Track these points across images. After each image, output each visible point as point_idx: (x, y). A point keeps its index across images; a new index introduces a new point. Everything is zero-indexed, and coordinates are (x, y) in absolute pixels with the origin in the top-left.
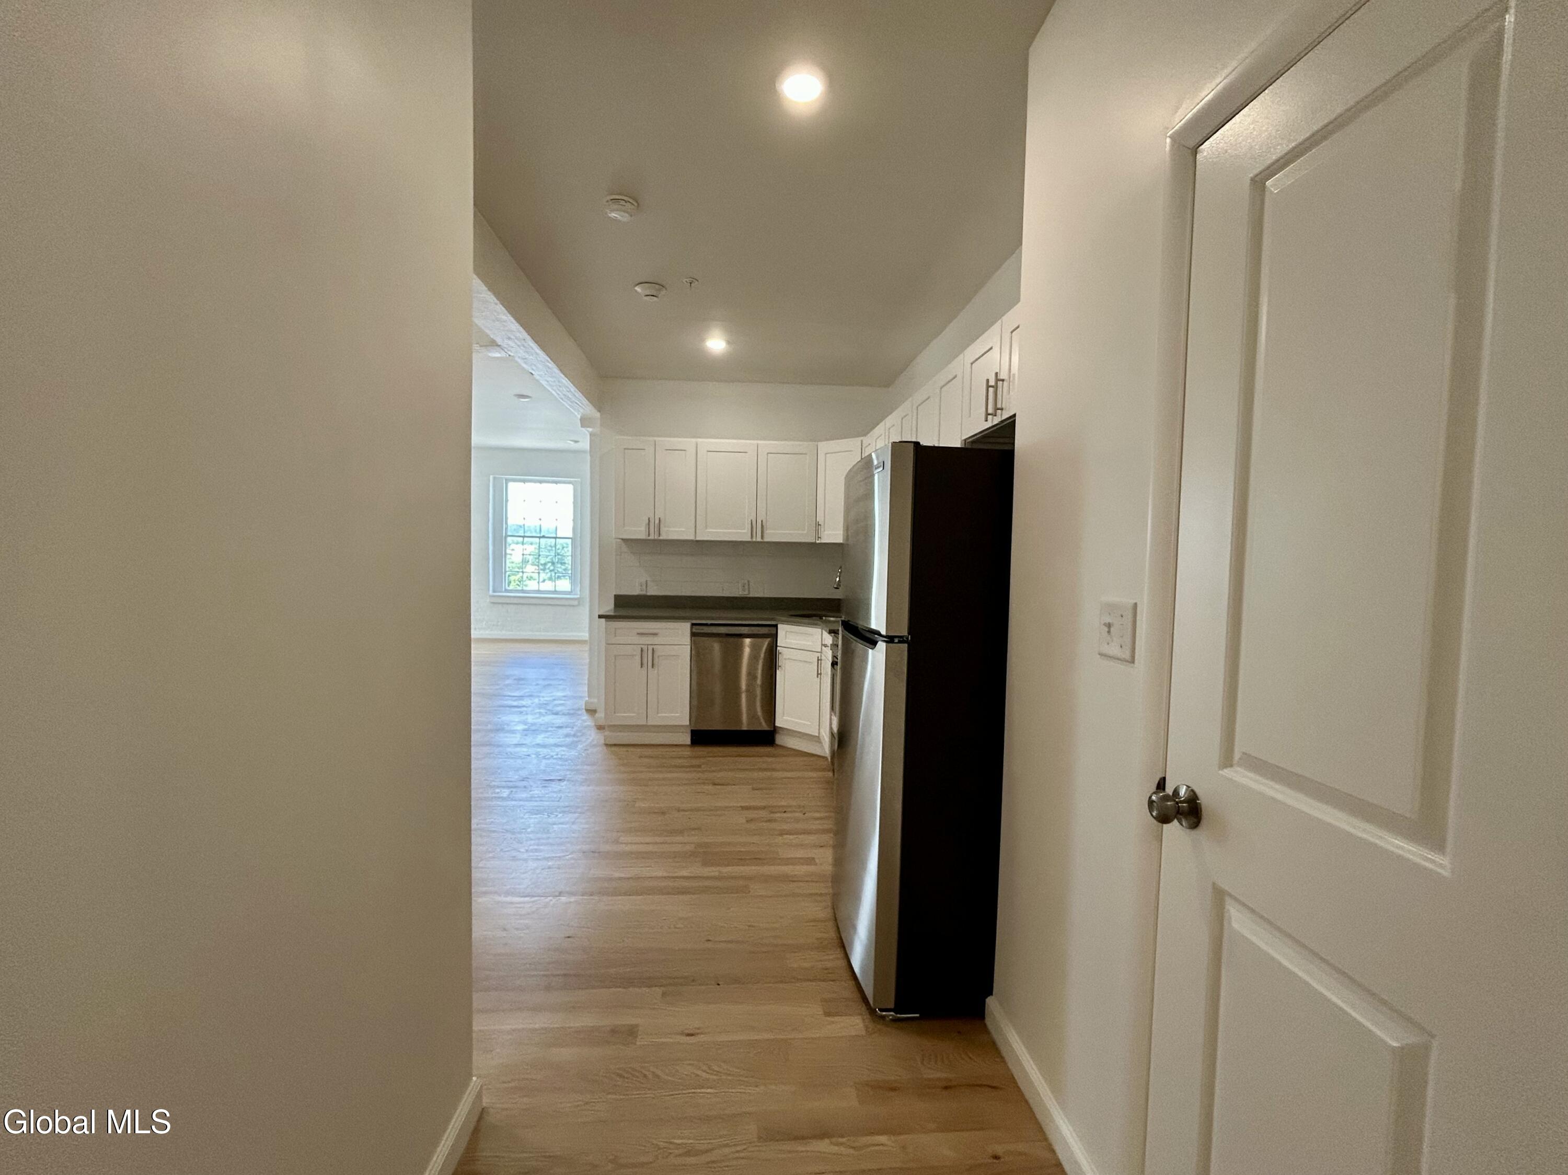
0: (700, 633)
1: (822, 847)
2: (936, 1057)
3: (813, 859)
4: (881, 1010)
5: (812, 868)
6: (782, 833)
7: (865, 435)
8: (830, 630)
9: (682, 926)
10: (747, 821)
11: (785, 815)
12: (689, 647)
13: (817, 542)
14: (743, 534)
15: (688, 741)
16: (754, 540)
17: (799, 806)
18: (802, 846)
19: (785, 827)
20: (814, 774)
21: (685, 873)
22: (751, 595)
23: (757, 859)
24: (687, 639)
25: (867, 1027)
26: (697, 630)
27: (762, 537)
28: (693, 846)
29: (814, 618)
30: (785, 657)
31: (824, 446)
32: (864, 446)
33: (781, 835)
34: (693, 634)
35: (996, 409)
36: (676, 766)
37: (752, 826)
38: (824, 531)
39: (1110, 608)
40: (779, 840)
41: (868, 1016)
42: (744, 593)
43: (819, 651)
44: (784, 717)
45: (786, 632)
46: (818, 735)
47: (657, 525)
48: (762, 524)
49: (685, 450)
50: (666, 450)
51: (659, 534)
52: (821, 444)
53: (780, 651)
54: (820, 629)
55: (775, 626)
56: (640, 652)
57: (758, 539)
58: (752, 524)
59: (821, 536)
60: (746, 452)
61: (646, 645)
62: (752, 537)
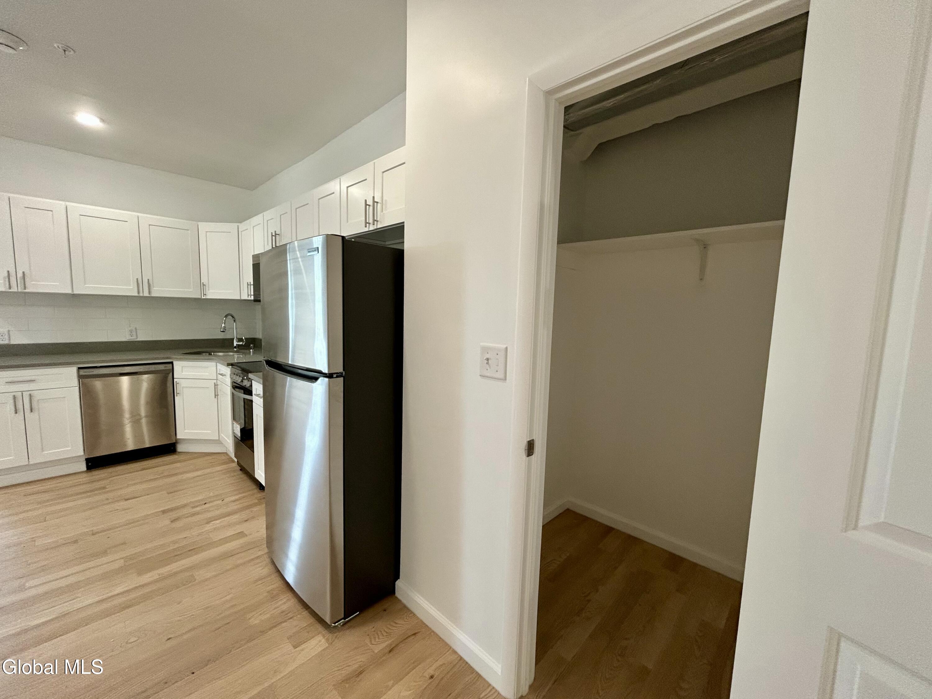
0: (90, 375)
1: (246, 521)
2: (377, 634)
3: (242, 532)
4: (335, 623)
5: (242, 541)
6: (209, 521)
7: (241, 222)
8: (228, 364)
9: (136, 639)
10: (172, 522)
11: (207, 506)
12: (77, 388)
13: (203, 297)
14: (130, 290)
15: (84, 468)
16: (141, 295)
17: (217, 496)
18: (230, 525)
19: (210, 515)
20: (219, 468)
21: (119, 590)
22: (138, 340)
23: (193, 550)
24: (75, 382)
25: (327, 640)
26: (82, 372)
27: (150, 292)
28: (122, 561)
29: (204, 354)
30: (182, 386)
31: (204, 227)
32: (240, 230)
33: (208, 523)
34: (80, 377)
35: (374, 220)
36: (77, 494)
37: (178, 524)
38: (209, 290)
39: (485, 350)
40: (208, 527)
41: (326, 631)
42: (131, 338)
43: (216, 379)
44: (185, 431)
45: (182, 367)
46: (218, 439)
47: (20, 278)
48: (149, 282)
49: (51, 211)
50: (26, 207)
51: (24, 287)
52: (201, 224)
53: (177, 382)
54: (215, 363)
55: (170, 363)
56: (13, 400)
57: (145, 294)
58: (137, 282)
59: (206, 294)
60: (127, 222)
61: (21, 392)
62: (139, 292)
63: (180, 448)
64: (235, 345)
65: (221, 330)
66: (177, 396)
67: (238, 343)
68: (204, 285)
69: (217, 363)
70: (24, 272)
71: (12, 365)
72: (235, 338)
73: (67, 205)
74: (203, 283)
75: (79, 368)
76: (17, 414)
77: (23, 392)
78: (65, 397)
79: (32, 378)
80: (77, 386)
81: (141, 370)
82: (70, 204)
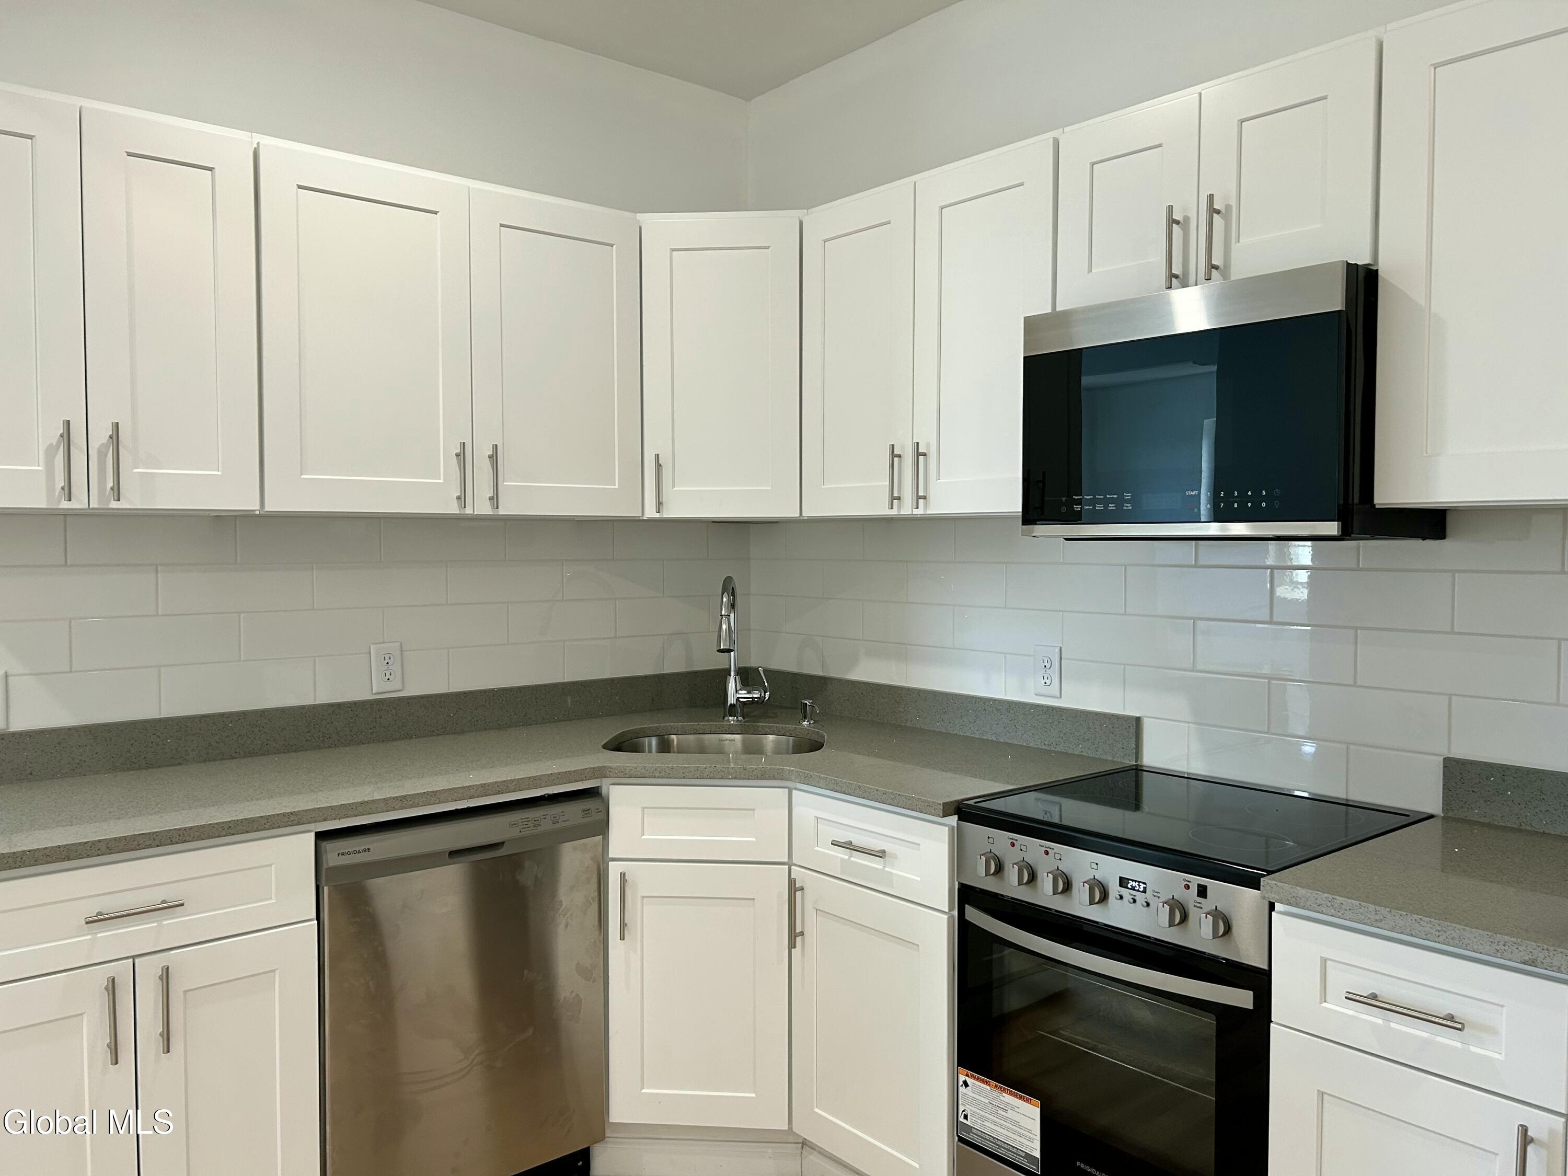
30: (641, 891)
38: (673, 484)
42: (388, 686)
43: (786, 860)
44: (645, 1090)
45: (647, 809)
46: (786, 1128)
47: (99, 451)
48: (494, 458)
49: (210, 169)
50: (129, 154)
51: (112, 489)
52: (652, 222)
53: (623, 875)
54: (787, 790)
55: (593, 793)
56: (105, 998)
57: (483, 508)
58: (461, 456)
59: (664, 499)
60: (436, 213)
61: (131, 960)
62: (462, 499)
63: (605, 1164)
64: (731, 700)
65: (722, 647)
66: (622, 938)
67: (743, 693)
68: (659, 466)
69: (795, 792)
70: (116, 426)
71: (110, 840)
72: (733, 673)
73: (258, 144)
74: (657, 456)
75: (321, 836)
76: (117, 1063)
77: (137, 961)
78: (274, 971)
79: (170, 894)
80: (314, 915)
81: (514, 833)
82: (267, 142)
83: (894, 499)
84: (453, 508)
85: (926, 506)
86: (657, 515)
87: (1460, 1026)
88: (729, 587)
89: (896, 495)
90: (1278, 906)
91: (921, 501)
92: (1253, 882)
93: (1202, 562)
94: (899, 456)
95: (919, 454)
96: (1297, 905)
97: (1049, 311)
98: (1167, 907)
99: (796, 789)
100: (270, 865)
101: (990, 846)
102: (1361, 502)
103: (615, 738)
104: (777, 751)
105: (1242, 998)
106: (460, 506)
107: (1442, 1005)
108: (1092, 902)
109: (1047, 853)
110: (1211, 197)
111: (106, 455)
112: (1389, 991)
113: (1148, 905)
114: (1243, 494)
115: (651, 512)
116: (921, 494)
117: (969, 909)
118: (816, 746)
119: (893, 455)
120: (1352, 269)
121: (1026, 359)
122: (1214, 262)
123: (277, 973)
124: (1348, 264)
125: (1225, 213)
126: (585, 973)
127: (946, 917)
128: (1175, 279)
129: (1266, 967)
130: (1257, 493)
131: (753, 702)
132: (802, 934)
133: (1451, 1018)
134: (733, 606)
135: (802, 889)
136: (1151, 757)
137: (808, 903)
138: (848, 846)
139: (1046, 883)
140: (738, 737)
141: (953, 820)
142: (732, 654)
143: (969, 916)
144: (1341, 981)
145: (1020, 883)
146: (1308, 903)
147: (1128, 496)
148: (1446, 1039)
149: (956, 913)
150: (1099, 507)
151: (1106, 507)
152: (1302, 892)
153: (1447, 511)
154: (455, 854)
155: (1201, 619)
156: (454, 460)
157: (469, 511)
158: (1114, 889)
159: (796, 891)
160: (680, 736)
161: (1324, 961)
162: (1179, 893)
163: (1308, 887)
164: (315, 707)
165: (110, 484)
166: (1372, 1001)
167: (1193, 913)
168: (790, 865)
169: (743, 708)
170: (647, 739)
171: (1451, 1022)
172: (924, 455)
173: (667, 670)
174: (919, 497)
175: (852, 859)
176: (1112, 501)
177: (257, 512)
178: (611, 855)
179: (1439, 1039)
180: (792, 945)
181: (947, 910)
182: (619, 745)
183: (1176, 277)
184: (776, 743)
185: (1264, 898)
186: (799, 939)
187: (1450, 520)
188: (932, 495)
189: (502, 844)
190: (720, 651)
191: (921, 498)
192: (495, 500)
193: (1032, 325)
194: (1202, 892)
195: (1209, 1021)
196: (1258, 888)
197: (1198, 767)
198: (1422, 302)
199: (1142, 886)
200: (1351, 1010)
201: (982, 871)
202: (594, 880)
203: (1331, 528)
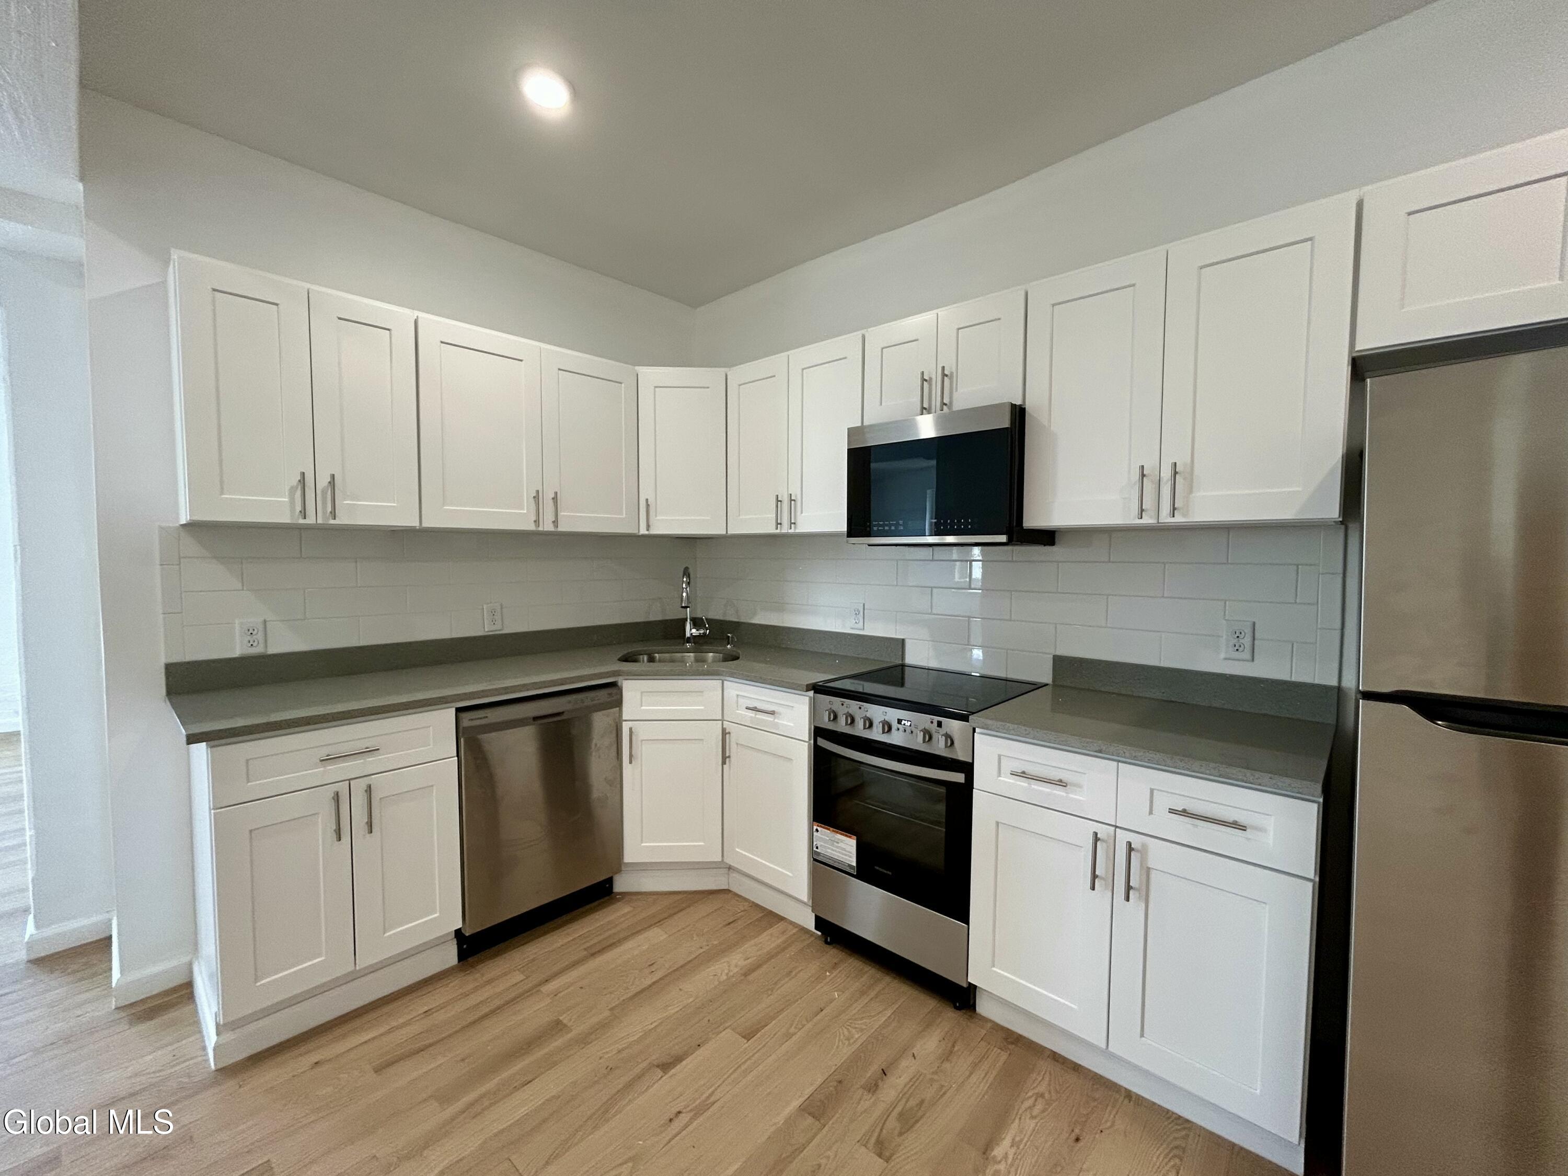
0: (482, 726)
14: (522, 517)
15: (452, 963)
24: (448, 746)
30: (641, 738)
31: (648, 375)
34: (462, 732)
38: (657, 515)
42: (494, 628)
43: (720, 718)
44: (643, 845)
45: (642, 693)
46: (720, 860)
47: (323, 491)
48: (555, 499)
49: (389, 330)
50: (340, 319)
51: (331, 512)
52: (643, 371)
53: (631, 729)
54: (721, 681)
55: (613, 685)
56: (333, 804)
57: (548, 527)
58: (536, 498)
59: (651, 523)
60: (521, 361)
61: (348, 782)
62: (537, 522)
63: (621, 884)
64: (688, 635)
65: (683, 605)
66: (631, 762)
67: (694, 631)
68: (648, 505)
69: (725, 682)
70: (333, 476)
71: (335, 713)
72: (689, 620)
73: (417, 317)
74: (647, 500)
75: (458, 710)
76: (340, 840)
77: (351, 782)
78: (432, 786)
79: (371, 744)
80: (455, 754)
81: (569, 707)
82: (422, 315)
83: (778, 524)
84: (531, 527)
85: (795, 528)
86: (647, 533)
87: (1065, 785)
88: (686, 573)
89: (779, 522)
90: (977, 730)
91: (793, 525)
92: (965, 718)
93: (935, 558)
94: (781, 501)
95: (791, 500)
96: (987, 729)
97: (859, 424)
98: (922, 733)
99: (726, 680)
100: (429, 727)
101: (830, 706)
102: (1016, 526)
103: (623, 656)
104: (714, 661)
105: (959, 778)
106: (536, 525)
107: (1056, 775)
108: (883, 732)
109: (860, 708)
110: (943, 368)
111: (326, 493)
112: (1031, 769)
113: (912, 732)
114: (959, 521)
115: (643, 531)
116: (793, 521)
117: (819, 739)
118: (736, 658)
119: (778, 501)
120: (1013, 406)
121: (849, 450)
122: (945, 402)
123: (435, 787)
124: (1012, 404)
125: (950, 377)
126: (610, 783)
127: (807, 744)
128: (924, 410)
129: (971, 761)
130: (966, 520)
131: (699, 636)
132: (729, 757)
133: (1061, 781)
134: (689, 583)
135: (729, 733)
136: (910, 659)
137: (732, 740)
138: (755, 709)
139: (860, 724)
140: (692, 654)
141: (811, 693)
142: (688, 609)
143: (819, 743)
144: (1008, 766)
145: (846, 724)
146: (993, 727)
147: (901, 522)
148: (1058, 792)
149: (812, 742)
150: (886, 528)
151: (890, 528)
152: (989, 722)
153: (1056, 533)
154: (535, 719)
155: (935, 587)
156: (532, 501)
157: (541, 529)
158: (895, 725)
159: (726, 734)
160: (660, 655)
161: (1000, 756)
162: (928, 726)
163: (992, 719)
164: (452, 639)
165: (329, 509)
166: (1023, 775)
167: (935, 736)
168: (722, 720)
169: (694, 638)
170: (641, 657)
171: (1061, 783)
172: (794, 500)
173: (652, 618)
174: (791, 523)
175: (757, 716)
176: (893, 525)
177: (418, 528)
178: (624, 718)
179: (1055, 792)
180: (724, 763)
181: (807, 740)
182: (626, 659)
183: (925, 409)
184: (714, 657)
185: (971, 726)
186: (727, 759)
187: (1057, 535)
188: (799, 522)
189: (563, 713)
190: (682, 607)
191: (792, 523)
192: (555, 523)
193: (852, 432)
194: (940, 724)
195: (942, 790)
196: (968, 721)
197: (933, 664)
198: (1046, 423)
199: (909, 723)
200: (1012, 780)
201: (826, 719)
202: (614, 732)
203: (1003, 538)
